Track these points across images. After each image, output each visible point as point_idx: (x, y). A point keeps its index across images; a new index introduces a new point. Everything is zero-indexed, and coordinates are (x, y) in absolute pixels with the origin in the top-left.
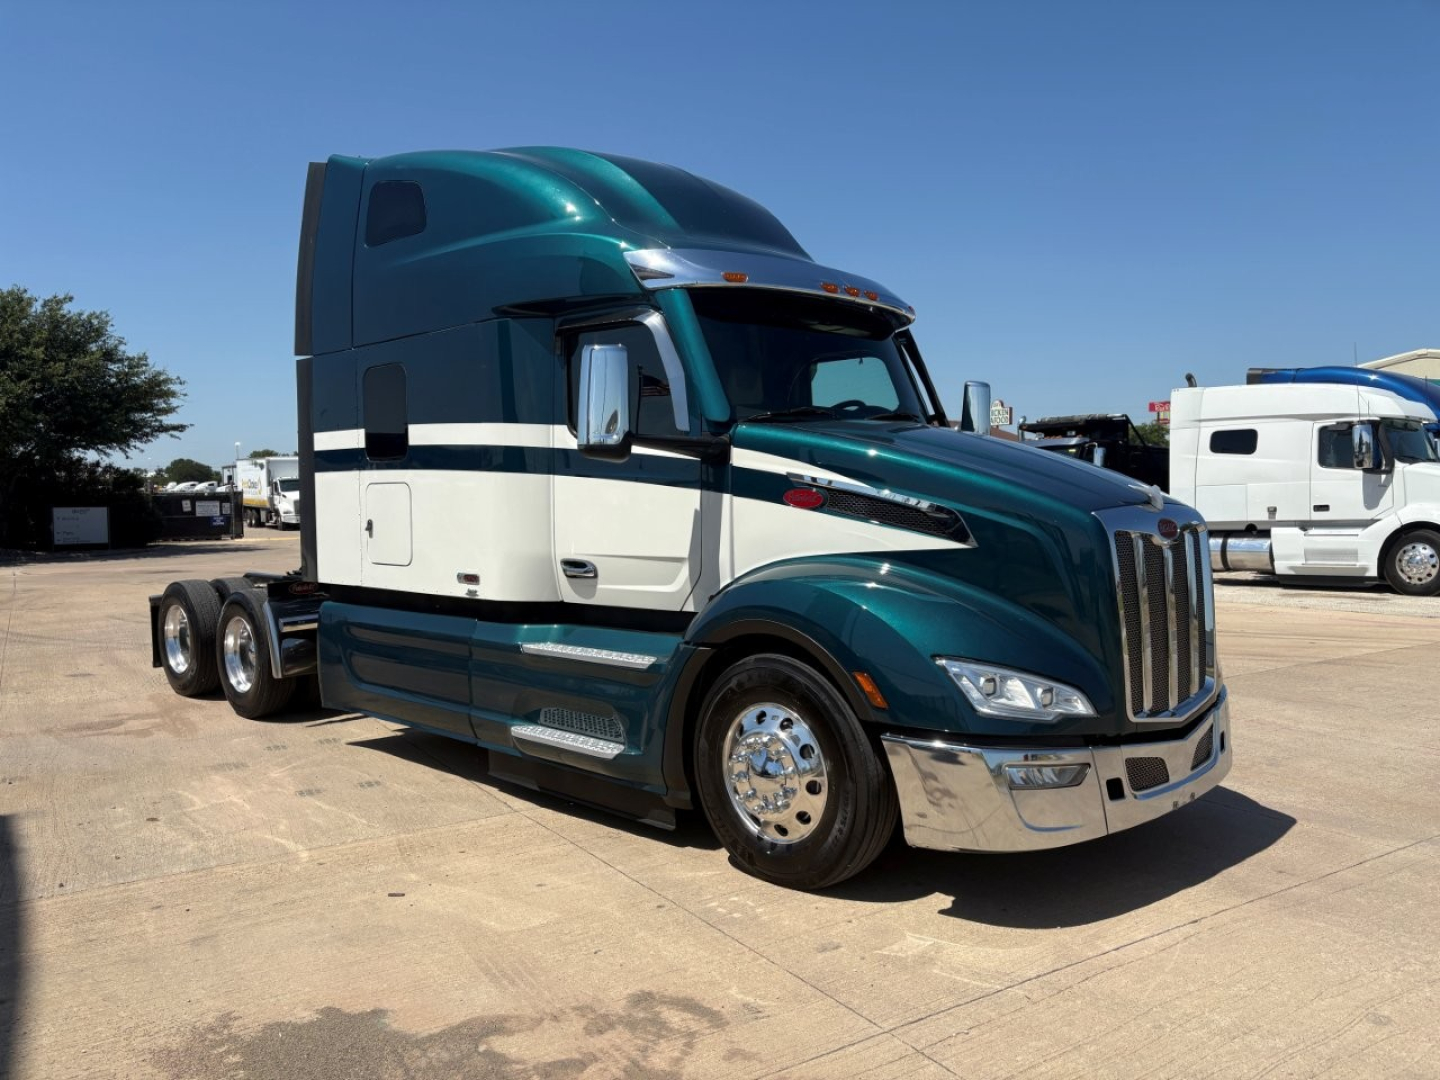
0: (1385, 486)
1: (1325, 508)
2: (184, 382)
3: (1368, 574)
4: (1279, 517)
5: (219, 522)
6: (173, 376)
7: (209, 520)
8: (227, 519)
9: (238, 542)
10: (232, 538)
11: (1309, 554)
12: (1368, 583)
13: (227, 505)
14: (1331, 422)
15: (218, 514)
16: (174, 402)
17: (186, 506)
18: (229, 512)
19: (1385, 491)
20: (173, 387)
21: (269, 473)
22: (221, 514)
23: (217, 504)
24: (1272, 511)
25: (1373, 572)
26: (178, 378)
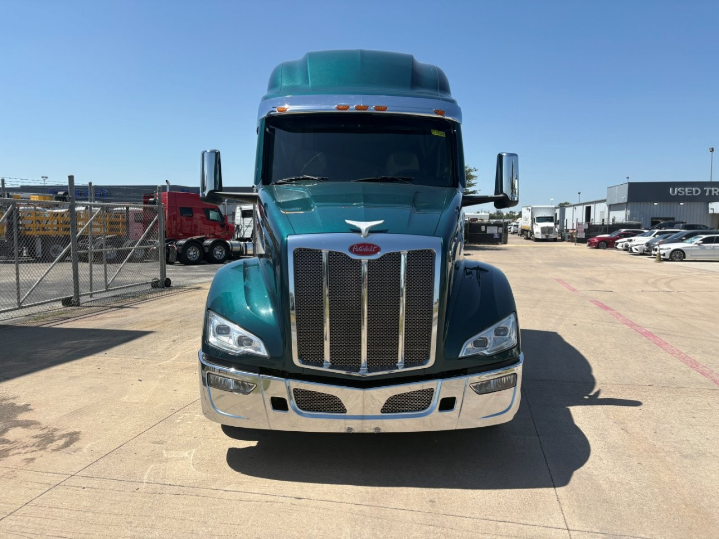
2: (477, 170)
5: (497, 236)
6: (472, 168)
7: (492, 235)
8: (500, 235)
9: (504, 246)
10: (502, 244)
13: (501, 229)
15: (497, 233)
16: (473, 181)
17: (483, 228)
18: (501, 232)
20: (472, 173)
21: (532, 213)
22: (498, 233)
23: (496, 228)
26: (474, 168)
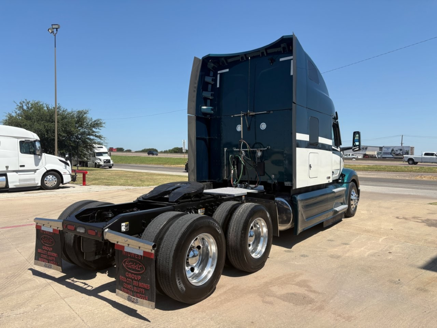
0: (40, 160)
1: (23, 166)
3: (38, 185)
4: (9, 169)
11: (20, 180)
12: (37, 188)
14: (23, 140)
19: (40, 161)
24: (7, 167)
25: (39, 184)
